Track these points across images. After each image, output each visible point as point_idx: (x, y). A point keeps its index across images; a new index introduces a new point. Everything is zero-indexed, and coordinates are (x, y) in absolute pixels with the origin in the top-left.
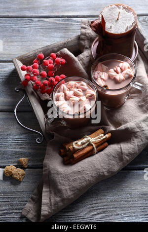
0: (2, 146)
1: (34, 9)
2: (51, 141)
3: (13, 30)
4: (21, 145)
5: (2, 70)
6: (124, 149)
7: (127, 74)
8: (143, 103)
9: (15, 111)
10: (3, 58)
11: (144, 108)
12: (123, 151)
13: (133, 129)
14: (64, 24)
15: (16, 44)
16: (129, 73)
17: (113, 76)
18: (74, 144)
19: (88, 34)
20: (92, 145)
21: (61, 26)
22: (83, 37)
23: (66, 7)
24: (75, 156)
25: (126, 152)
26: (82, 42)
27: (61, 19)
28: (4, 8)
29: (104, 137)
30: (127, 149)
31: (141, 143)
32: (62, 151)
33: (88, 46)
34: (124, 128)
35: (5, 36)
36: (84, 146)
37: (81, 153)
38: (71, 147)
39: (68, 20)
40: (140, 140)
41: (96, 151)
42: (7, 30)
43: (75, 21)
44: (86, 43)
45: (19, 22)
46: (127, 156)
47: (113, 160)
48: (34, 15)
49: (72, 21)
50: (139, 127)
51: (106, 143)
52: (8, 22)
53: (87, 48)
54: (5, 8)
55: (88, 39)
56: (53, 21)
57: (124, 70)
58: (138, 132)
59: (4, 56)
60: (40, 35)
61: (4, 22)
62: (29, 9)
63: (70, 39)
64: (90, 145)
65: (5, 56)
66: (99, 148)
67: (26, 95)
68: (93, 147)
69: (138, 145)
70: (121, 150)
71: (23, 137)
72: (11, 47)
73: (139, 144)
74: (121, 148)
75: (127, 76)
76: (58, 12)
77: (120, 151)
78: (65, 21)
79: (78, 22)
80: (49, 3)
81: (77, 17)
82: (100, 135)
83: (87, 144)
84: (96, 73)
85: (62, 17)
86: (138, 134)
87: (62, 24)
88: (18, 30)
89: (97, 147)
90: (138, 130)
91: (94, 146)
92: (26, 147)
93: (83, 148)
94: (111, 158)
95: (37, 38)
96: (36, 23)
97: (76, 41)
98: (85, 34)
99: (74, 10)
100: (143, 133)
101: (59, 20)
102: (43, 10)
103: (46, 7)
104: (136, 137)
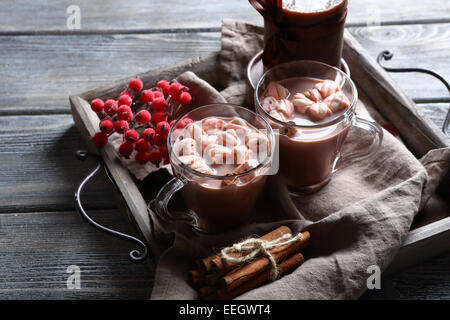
0: (44, 282)
1: (114, 19)
2: (167, 251)
3: (69, 56)
4: (91, 278)
5: (45, 128)
6: (344, 263)
7: (336, 101)
8: (375, 172)
9: (78, 195)
10: (46, 106)
11: (379, 180)
12: (342, 267)
13: (359, 217)
14: (181, 43)
15: (76, 80)
16: (340, 99)
17: (303, 105)
18: (224, 252)
19: (238, 47)
20: (268, 257)
21: (176, 47)
22: (227, 53)
23: (183, 14)
24: (229, 279)
25: (350, 269)
26: (226, 65)
27: (174, 35)
28: (49, 19)
29: (294, 239)
30: (351, 263)
31: (384, 247)
32: (194, 273)
33: (238, 76)
34: (339, 217)
35: (52, 66)
36: (248, 257)
37: (242, 273)
38: (217, 260)
39: (189, 37)
40: (379, 241)
41: (276, 272)
42: (55, 56)
43: (205, 38)
44: (233, 67)
45: (81, 41)
46: (354, 278)
47: (321, 291)
48: (115, 28)
49: (199, 37)
50: (375, 213)
51: (300, 255)
52: (59, 41)
53: (235, 80)
54: (53, 18)
55: (238, 60)
56: (157, 39)
57: (328, 95)
58: (374, 222)
59: (48, 102)
60: (131, 64)
61: (49, 41)
62: (104, 20)
63: (198, 60)
64: (261, 255)
65: (52, 102)
66: (283, 264)
67: (104, 165)
68: (270, 261)
69: (377, 253)
70: (338, 266)
71: (94, 261)
72: (65, 86)
73: (380, 250)
74: (336, 262)
75: (335, 104)
76: (168, 23)
77: (334, 268)
78: (183, 37)
79: (211, 39)
80: (147, 8)
81: (208, 30)
82: (285, 236)
83: (254, 254)
84: (266, 101)
85: (177, 31)
86: (374, 226)
87: (176, 43)
88: (81, 56)
89: (278, 263)
90: (374, 219)
91: (272, 258)
92: (103, 282)
93: (247, 264)
94: (315, 285)
95: (123, 68)
96: (119, 42)
97: (212, 64)
98: (230, 49)
99: (201, 20)
100: (387, 225)
101: (171, 37)
102: (135, 19)
103: (142, 14)
104: (370, 235)
